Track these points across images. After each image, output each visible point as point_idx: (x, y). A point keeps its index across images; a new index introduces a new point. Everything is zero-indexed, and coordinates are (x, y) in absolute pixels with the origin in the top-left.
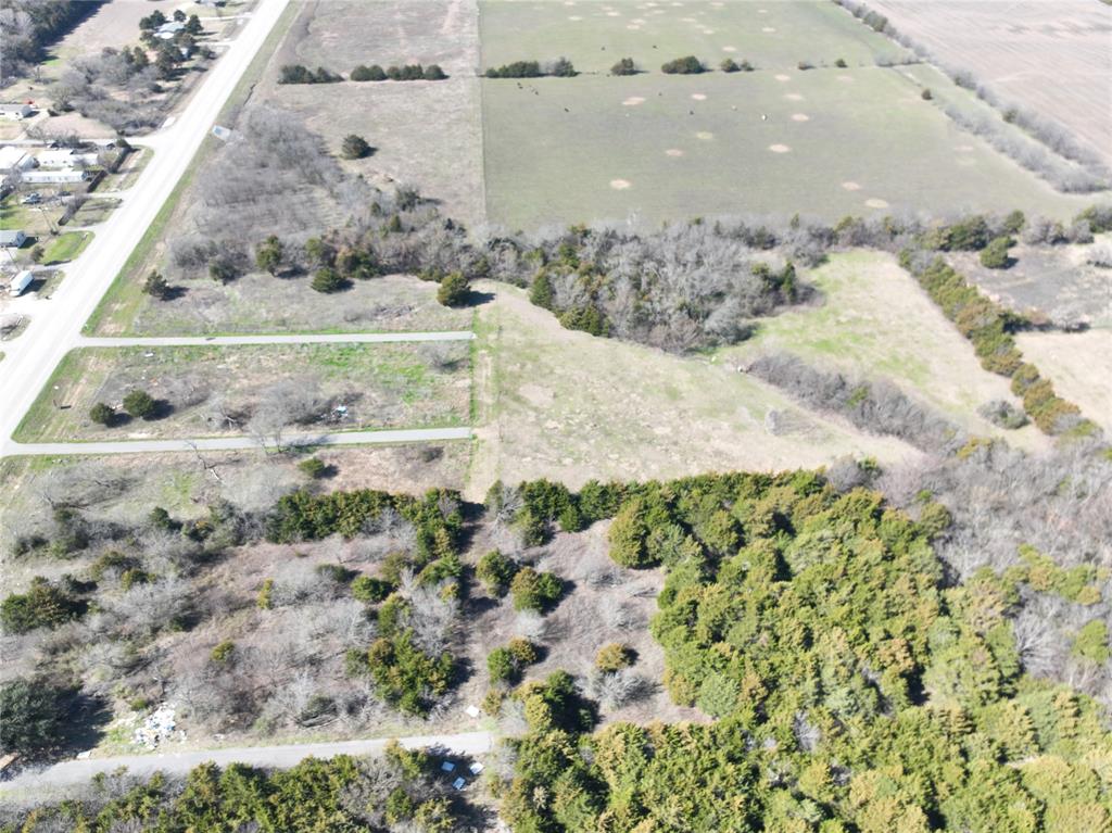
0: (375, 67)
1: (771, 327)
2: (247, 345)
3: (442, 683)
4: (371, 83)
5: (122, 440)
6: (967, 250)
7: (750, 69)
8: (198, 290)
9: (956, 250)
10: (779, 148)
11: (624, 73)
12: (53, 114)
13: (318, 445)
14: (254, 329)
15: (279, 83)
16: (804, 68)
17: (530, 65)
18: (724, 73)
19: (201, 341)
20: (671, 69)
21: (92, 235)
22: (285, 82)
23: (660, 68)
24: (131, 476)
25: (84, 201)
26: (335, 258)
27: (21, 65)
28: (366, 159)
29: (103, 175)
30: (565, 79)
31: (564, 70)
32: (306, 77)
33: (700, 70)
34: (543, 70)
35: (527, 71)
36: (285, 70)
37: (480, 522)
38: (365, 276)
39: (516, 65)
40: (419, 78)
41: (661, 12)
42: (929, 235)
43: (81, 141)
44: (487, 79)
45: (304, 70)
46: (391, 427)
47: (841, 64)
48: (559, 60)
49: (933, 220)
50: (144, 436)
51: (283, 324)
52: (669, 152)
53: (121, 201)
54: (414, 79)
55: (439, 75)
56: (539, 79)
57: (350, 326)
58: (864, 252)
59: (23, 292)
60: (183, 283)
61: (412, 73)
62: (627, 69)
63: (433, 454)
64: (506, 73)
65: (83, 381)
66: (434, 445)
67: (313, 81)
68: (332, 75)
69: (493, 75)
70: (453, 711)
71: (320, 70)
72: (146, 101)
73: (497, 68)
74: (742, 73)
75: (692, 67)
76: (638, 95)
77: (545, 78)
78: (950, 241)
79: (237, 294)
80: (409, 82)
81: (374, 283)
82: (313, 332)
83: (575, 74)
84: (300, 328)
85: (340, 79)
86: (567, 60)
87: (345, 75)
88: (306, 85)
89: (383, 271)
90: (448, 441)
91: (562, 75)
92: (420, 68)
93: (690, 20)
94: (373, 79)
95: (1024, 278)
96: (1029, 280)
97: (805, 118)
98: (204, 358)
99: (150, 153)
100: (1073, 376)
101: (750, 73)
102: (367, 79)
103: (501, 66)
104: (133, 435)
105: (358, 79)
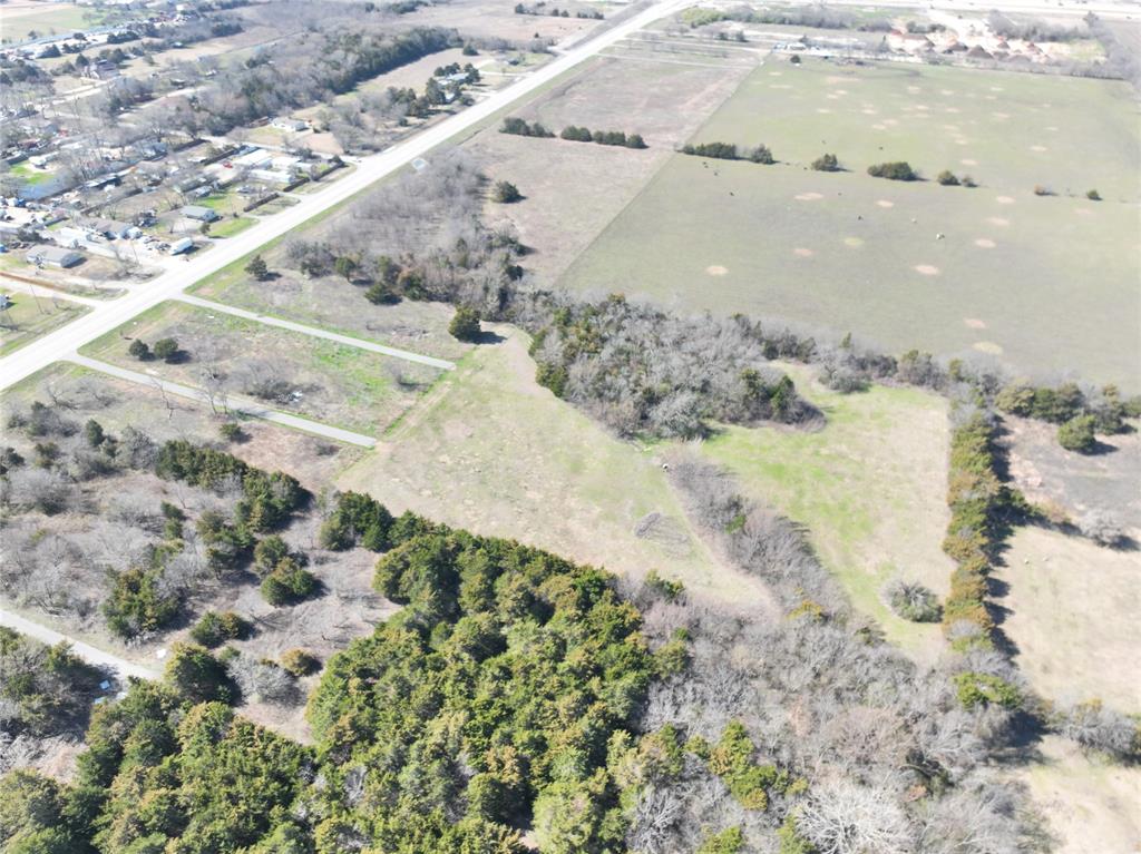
0: (583, 129)
1: (736, 438)
2: (279, 328)
3: (153, 620)
4: (576, 142)
5: (139, 372)
6: (1050, 421)
7: (971, 185)
8: (289, 278)
9: (1036, 418)
10: (927, 270)
11: (823, 169)
12: (316, 131)
13: (255, 416)
14: (296, 317)
15: (501, 131)
16: (1041, 193)
17: (727, 147)
18: (938, 185)
19: (252, 316)
20: (878, 173)
21: (259, 221)
22: (505, 132)
23: (865, 169)
24: (120, 398)
25: (277, 196)
26: (397, 276)
27: (328, 93)
28: (510, 205)
29: (306, 180)
30: (760, 165)
31: (763, 157)
32: (522, 129)
33: (911, 177)
34: (739, 153)
35: (725, 152)
36: (507, 121)
37: (308, 515)
38: (414, 298)
39: (713, 145)
40: (619, 144)
41: (926, 116)
42: (1004, 392)
43: (313, 153)
44: (682, 154)
45: (523, 123)
46: (319, 419)
47: (1094, 196)
48: (758, 146)
49: (1018, 376)
50: (154, 373)
51: (320, 320)
52: (798, 251)
53: (299, 202)
54: (614, 144)
55: (638, 144)
56: (734, 162)
57: (367, 334)
58: (920, 393)
59: (178, 253)
60: (281, 271)
61: (616, 139)
62: (829, 165)
63: (328, 450)
64: (702, 152)
65: (155, 324)
66: (335, 444)
67: (528, 133)
68: (546, 131)
69: (689, 151)
70: (149, 646)
71: (536, 126)
72: (389, 131)
73: (696, 145)
74: (961, 189)
75: (903, 173)
76: (819, 191)
77: (740, 162)
78: (1031, 405)
79: (310, 289)
80: (609, 146)
81: (418, 305)
82: (336, 331)
83: (772, 162)
84: (328, 325)
85: (552, 136)
86: (766, 147)
87: (558, 133)
88: (521, 137)
89: (431, 297)
90: (349, 443)
91: (758, 161)
92: (623, 135)
93: (952, 128)
94: (579, 140)
95: (1105, 471)
96: (1108, 475)
97: (991, 244)
98: (244, 328)
99: (355, 169)
100: (1056, 593)
101: (971, 189)
102: (573, 139)
103: (700, 145)
104: (149, 371)
105: (566, 138)
